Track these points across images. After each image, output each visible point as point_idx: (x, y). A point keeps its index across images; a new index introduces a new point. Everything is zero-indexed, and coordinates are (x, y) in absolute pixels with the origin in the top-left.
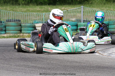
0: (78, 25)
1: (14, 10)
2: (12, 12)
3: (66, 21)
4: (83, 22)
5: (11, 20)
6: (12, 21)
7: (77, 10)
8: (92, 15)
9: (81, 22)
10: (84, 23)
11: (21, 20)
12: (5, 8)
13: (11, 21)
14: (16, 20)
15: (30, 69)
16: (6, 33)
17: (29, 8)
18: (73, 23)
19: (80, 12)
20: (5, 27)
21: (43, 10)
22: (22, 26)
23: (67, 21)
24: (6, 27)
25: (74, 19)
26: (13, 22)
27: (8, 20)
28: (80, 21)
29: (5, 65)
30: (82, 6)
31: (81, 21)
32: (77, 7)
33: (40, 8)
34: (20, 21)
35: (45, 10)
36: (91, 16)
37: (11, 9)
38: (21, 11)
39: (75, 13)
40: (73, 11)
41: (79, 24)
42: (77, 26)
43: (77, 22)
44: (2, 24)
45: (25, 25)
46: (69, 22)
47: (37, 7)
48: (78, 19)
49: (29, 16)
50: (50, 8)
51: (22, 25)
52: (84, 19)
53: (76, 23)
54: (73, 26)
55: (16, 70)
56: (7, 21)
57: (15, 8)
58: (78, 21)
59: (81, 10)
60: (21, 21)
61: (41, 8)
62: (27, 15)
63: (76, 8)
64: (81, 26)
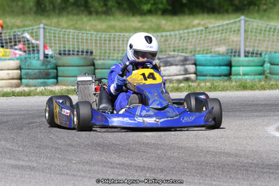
0: (233, 64)
1: (76, 26)
2: (72, 31)
3: (202, 54)
4: (246, 56)
5: (69, 51)
6: (73, 54)
7: (230, 26)
8: (267, 39)
9: (239, 56)
10: (247, 59)
11: (94, 51)
12: (55, 20)
13: (69, 54)
14: (82, 52)
15: (117, 170)
16: (57, 83)
17: (113, 22)
18: (221, 58)
19: (239, 30)
20: (57, 69)
21: (146, 27)
22: (96, 67)
23: (207, 53)
24: (59, 68)
25: (222, 49)
26: (75, 57)
27: (62, 52)
28: (237, 54)
29: (56, 162)
30: (242, 17)
31: (239, 52)
32: (229, 19)
33: (140, 22)
34: (92, 53)
35: (153, 26)
36: (264, 41)
37: (71, 23)
38: (95, 30)
39: (226, 33)
40: (221, 28)
41: (235, 60)
42: (230, 65)
43: (231, 56)
44: (49, 62)
45: (103, 64)
46: (209, 55)
47: (133, 19)
48: (232, 50)
49: (114, 41)
50: (164, 22)
51: (96, 62)
52: (247, 49)
53: (227, 58)
54: (220, 66)
55: (83, 174)
56: (60, 54)
57: (79, 22)
58: (232, 53)
59: (240, 26)
60: (94, 54)
61: (143, 21)
62: (110, 38)
63: (228, 22)
64: (240, 66)
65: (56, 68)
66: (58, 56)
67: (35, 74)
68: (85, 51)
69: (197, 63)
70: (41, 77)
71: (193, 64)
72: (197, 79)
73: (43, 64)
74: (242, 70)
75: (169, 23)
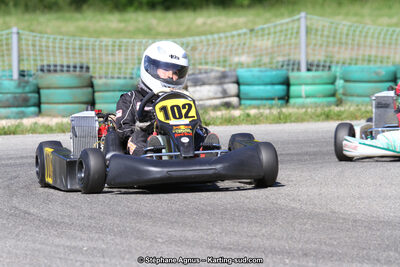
0: (292, 81)
1: (32, 28)
3: (247, 67)
4: (309, 70)
5: (55, 66)
6: (62, 71)
8: (338, 45)
10: (310, 74)
11: (91, 66)
13: (56, 71)
14: (75, 67)
16: (40, 112)
17: (82, 23)
18: (274, 73)
19: (298, 33)
20: (38, 93)
21: (132, 29)
22: (96, 88)
24: (42, 91)
26: (65, 75)
27: (45, 68)
28: (296, 67)
30: (302, 15)
31: (299, 64)
34: (88, 68)
35: (141, 27)
40: (272, 30)
41: (293, 76)
42: (287, 83)
43: (288, 70)
44: (27, 82)
45: (106, 85)
46: (258, 69)
48: (289, 61)
51: (97, 82)
52: (311, 59)
53: (282, 73)
54: (273, 84)
56: (42, 70)
58: (289, 65)
59: (299, 28)
60: (91, 69)
64: (300, 84)
65: (38, 91)
66: (40, 73)
67: (7, 100)
68: (78, 65)
69: (241, 81)
70: (16, 104)
71: (234, 82)
72: (240, 104)
73: (19, 86)
74: (304, 89)
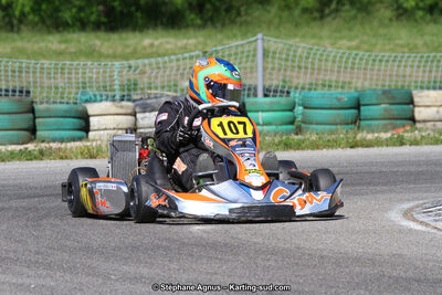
17: (19, 44)
21: (72, 50)
33: (60, 42)
47: (50, 38)
49: (27, 72)
50: (98, 43)
61: (66, 41)
62: (20, 67)
75: (106, 44)
